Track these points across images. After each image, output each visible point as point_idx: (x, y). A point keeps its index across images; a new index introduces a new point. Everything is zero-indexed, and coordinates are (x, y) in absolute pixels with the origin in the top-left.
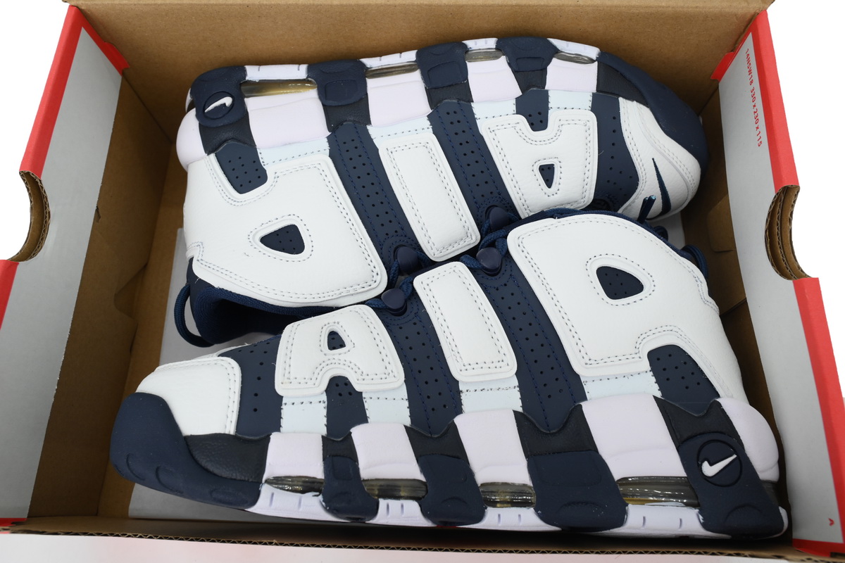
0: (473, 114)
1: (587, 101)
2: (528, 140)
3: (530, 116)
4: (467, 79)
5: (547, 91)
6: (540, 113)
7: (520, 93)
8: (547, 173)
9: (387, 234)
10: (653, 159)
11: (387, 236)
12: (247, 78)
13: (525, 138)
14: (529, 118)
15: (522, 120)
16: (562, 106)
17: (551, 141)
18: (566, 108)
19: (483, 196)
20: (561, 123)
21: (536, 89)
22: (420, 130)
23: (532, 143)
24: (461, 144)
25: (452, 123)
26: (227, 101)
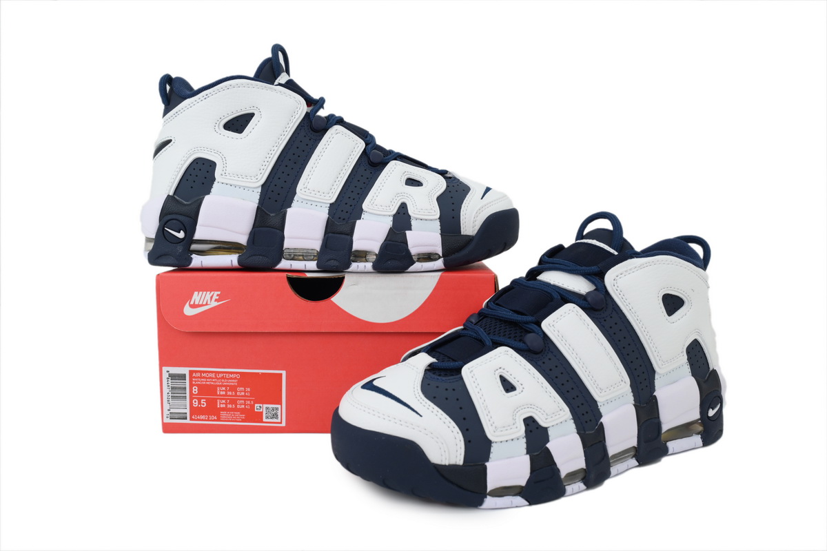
0: (575, 423)
1: (495, 451)
2: (534, 407)
3: (537, 428)
4: (584, 452)
6: (531, 431)
7: (548, 445)
8: (508, 387)
9: (611, 317)
10: (421, 416)
12: (700, 436)
13: (537, 408)
14: (538, 427)
15: (543, 423)
16: (515, 441)
17: (517, 410)
18: (512, 440)
19: (550, 359)
20: (515, 426)
21: (535, 454)
22: (606, 404)
23: (531, 406)
24: (577, 396)
25: (587, 412)
26: (711, 413)
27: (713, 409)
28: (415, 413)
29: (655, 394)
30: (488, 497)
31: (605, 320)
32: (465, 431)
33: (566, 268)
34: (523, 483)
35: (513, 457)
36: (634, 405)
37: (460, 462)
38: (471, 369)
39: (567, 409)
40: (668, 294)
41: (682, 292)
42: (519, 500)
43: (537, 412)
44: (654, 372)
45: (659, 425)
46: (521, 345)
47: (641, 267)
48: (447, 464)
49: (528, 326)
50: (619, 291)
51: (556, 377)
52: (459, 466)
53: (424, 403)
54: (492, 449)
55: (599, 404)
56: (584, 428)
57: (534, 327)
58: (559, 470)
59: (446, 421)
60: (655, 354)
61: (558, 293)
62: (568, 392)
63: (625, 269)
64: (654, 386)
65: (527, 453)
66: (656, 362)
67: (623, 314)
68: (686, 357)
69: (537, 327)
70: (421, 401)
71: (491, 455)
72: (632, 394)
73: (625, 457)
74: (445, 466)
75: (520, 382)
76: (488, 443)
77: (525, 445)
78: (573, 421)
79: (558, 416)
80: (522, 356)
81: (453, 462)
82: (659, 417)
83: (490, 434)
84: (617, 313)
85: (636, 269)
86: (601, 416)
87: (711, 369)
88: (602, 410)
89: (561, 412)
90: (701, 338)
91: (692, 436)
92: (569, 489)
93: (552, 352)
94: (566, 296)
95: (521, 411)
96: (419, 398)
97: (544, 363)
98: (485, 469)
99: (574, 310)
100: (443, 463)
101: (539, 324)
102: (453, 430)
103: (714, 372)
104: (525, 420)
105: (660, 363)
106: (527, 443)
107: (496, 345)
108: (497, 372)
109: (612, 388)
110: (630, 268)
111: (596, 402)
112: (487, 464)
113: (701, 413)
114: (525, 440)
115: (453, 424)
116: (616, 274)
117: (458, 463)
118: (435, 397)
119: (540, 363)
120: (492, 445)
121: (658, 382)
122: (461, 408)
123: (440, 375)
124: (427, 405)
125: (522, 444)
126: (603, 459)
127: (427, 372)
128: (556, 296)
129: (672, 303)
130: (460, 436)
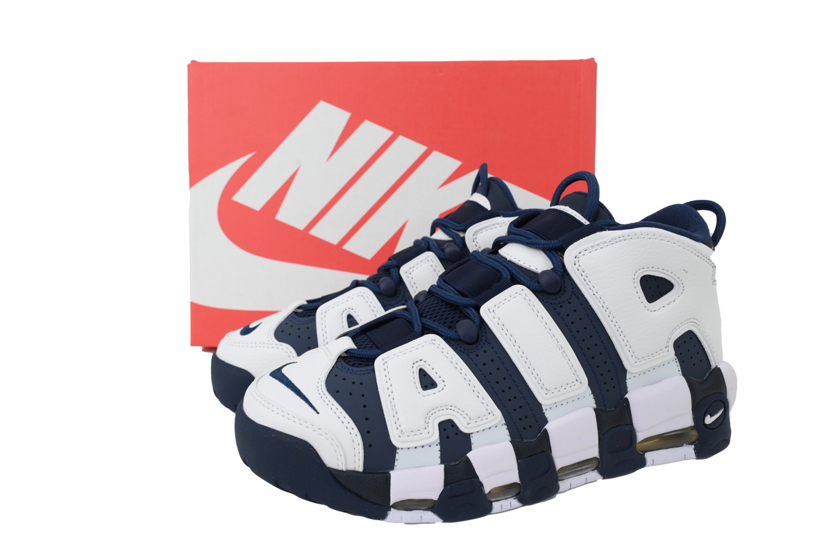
0: (509, 429)
1: (400, 457)
2: (455, 409)
3: (456, 434)
4: (518, 464)
5: (442, 463)
6: (448, 437)
7: (469, 455)
8: (427, 382)
9: (569, 303)
10: (318, 413)
11: (570, 301)
12: (693, 446)
13: (458, 411)
14: (458, 432)
15: (464, 429)
16: (426, 448)
17: (433, 412)
18: (423, 447)
19: (485, 351)
20: (427, 430)
21: (453, 464)
22: (553, 407)
23: (451, 407)
24: (515, 398)
25: (526, 417)
26: (709, 420)
27: (711, 416)
28: (312, 409)
29: (626, 396)
30: (392, 509)
31: (561, 307)
32: (366, 433)
33: (528, 241)
34: (435, 497)
35: (424, 466)
36: (595, 409)
37: (361, 469)
38: (385, 360)
39: (498, 413)
40: (650, 276)
41: (668, 273)
42: (430, 515)
43: (458, 415)
44: (624, 371)
45: (632, 433)
46: (451, 333)
47: (613, 241)
48: (344, 470)
49: (466, 309)
50: (581, 271)
51: (491, 374)
52: (358, 472)
53: (324, 398)
54: (397, 456)
55: (544, 408)
56: (521, 435)
57: (471, 311)
58: (481, 485)
59: (345, 420)
60: (626, 349)
61: (509, 270)
62: (503, 391)
63: (592, 244)
64: (626, 388)
65: (441, 463)
66: (627, 359)
67: (585, 299)
68: (673, 352)
69: (475, 313)
70: (322, 394)
71: (396, 463)
72: (592, 396)
73: (582, 470)
74: (342, 471)
75: (442, 378)
76: (393, 450)
77: (438, 454)
78: (506, 427)
79: (485, 421)
80: (452, 346)
81: (351, 467)
82: (631, 424)
83: (395, 439)
84: (577, 298)
85: (606, 244)
86: (546, 422)
87: (713, 366)
88: (548, 414)
89: (490, 417)
90: (699, 330)
91: (682, 446)
92: (496, 506)
93: (490, 343)
94: (517, 275)
95: (438, 413)
96: (320, 391)
97: (477, 356)
98: (388, 478)
99: (522, 292)
100: (340, 469)
101: (478, 309)
102: (352, 431)
103: (718, 371)
104: (441, 424)
105: (632, 360)
106: (441, 451)
107: (425, 330)
108: (416, 365)
109: (562, 389)
110: (597, 243)
111: (540, 405)
112: (391, 472)
113: (695, 419)
114: (439, 447)
115: (352, 424)
116: (579, 250)
117: (357, 470)
118: (338, 392)
119: (473, 356)
120: (397, 451)
121: (630, 382)
122: (365, 406)
123: (353, 365)
124: (327, 401)
125: (436, 451)
126: (547, 472)
127: (341, 359)
128: (506, 275)
129: (655, 287)
130: (359, 439)
